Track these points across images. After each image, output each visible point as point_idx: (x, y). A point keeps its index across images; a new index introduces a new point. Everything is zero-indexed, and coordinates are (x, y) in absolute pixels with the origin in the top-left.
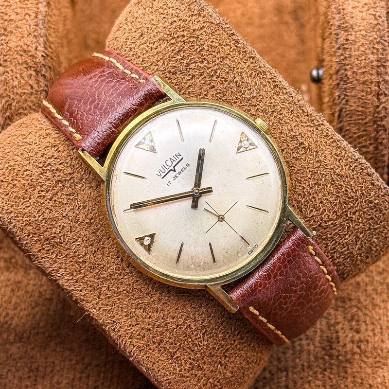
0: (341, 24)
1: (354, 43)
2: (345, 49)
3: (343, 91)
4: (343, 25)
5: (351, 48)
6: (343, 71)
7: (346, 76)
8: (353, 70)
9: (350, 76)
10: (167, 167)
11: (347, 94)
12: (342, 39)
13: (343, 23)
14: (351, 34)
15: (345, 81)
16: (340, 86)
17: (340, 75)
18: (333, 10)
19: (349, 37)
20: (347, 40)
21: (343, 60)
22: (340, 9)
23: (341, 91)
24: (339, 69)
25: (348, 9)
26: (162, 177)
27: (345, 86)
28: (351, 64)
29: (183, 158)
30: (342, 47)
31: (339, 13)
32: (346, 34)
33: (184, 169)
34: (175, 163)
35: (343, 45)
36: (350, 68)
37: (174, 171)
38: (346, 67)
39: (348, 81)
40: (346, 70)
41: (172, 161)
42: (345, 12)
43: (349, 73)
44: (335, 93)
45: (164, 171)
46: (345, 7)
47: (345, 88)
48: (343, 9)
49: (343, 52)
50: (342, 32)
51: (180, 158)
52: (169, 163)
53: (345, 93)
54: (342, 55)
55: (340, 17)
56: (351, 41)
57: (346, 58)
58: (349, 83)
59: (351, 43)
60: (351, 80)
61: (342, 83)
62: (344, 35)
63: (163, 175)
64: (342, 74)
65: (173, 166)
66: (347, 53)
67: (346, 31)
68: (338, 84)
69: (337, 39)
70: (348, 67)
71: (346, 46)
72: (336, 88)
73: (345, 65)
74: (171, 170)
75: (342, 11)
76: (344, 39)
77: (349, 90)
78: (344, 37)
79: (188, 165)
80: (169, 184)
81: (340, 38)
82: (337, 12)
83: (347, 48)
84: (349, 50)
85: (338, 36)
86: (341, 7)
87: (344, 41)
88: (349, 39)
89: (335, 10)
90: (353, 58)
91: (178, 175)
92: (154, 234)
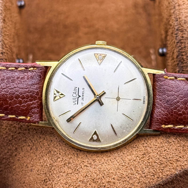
0: (179, 27)
1: (187, 39)
2: (181, 43)
3: (181, 68)
4: (180, 28)
5: (185, 42)
6: (181, 56)
7: (183, 58)
8: (187, 55)
9: (185, 59)
10: (75, 98)
11: (183, 69)
12: (179, 37)
13: (180, 27)
14: (185, 34)
15: (182, 62)
16: (179, 65)
17: (179, 58)
18: (173, 18)
19: (184, 35)
20: (183, 37)
21: (180, 49)
22: (177, 18)
23: (180, 68)
24: (178, 55)
25: (182, 18)
26: (77, 104)
27: (182, 65)
28: (185, 52)
29: (79, 88)
30: (180, 42)
31: (177, 21)
32: (182, 33)
33: (83, 92)
34: (77, 93)
35: (180, 40)
36: (185, 54)
37: (80, 96)
38: (182, 54)
39: (184, 62)
40: (182, 55)
41: (75, 93)
42: (181, 20)
43: (185, 57)
44: (176, 69)
45: (75, 101)
46: (180, 16)
47: (182, 66)
48: (180, 18)
49: (181, 45)
50: (180, 32)
51: (77, 89)
52: (74, 95)
53: (182, 69)
54: (180, 46)
55: (178, 23)
56: (185, 38)
57: (182, 48)
58: (185, 63)
59: (185, 39)
60: (186, 61)
61: (180, 63)
62: (181, 34)
63: (76, 102)
64: (180, 58)
65: (77, 95)
66: (183, 45)
67: (182, 31)
68: (178, 64)
69: (176, 36)
70: (184, 54)
71: (182, 41)
72: (176, 66)
73: (182, 52)
74: (78, 97)
75: (179, 19)
76: (181, 37)
77: (184, 67)
78: (180, 35)
79: (83, 89)
80: (82, 104)
81: (178, 36)
82: (176, 20)
83: (183, 42)
84: (184, 43)
85: (177, 35)
86: (178, 17)
87: (181, 38)
88: (184, 36)
89: (174, 19)
90: (186, 48)
91: (83, 97)
92: (95, 131)
